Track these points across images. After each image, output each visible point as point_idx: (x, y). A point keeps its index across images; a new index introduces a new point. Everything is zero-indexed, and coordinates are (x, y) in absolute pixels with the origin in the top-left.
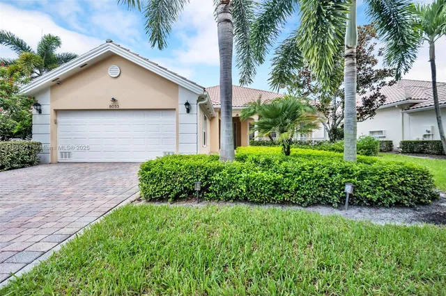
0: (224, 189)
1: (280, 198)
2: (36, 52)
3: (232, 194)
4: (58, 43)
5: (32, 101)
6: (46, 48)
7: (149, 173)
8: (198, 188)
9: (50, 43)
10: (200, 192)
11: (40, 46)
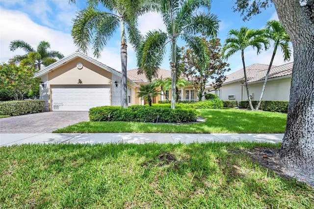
0: (118, 117)
1: (137, 120)
2: (36, 51)
3: (120, 118)
4: (49, 46)
5: (39, 80)
6: (42, 48)
7: (92, 112)
8: (109, 116)
9: (44, 45)
10: (110, 118)
11: (38, 47)
